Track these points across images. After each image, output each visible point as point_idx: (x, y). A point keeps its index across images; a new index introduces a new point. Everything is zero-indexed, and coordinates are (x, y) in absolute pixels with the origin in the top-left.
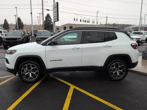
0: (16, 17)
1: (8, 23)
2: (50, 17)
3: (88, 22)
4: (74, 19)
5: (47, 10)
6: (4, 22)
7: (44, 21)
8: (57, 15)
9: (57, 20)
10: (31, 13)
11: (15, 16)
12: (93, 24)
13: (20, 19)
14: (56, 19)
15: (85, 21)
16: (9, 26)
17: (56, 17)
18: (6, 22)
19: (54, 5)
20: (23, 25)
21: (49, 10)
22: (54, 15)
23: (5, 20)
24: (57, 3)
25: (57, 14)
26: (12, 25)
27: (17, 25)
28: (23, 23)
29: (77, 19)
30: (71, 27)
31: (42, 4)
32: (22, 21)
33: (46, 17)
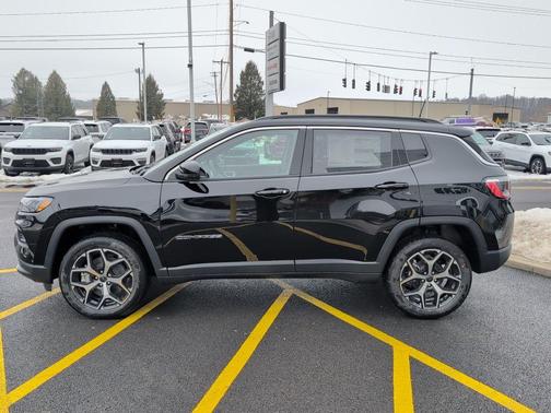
0: (142, 75)
1: (113, 98)
2: (256, 73)
3: (395, 92)
4: (345, 80)
5: (246, 50)
6: (102, 94)
7: (235, 88)
8: (277, 70)
9: (277, 86)
10: (190, 66)
11: (138, 71)
12: (417, 98)
13: (154, 83)
14: (276, 82)
15: (386, 89)
16: (117, 108)
17: (277, 77)
18: (106, 93)
19: (269, 34)
20: (164, 104)
21: (252, 51)
22: (268, 69)
23: (106, 87)
24: (282, 25)
25: (278, 66)
26: (126, 102)
27: (142, 103)
28: (162, 95)
29: (354, 81)
30: (333, 111)
32: (160, 88)
33: (243, 74)
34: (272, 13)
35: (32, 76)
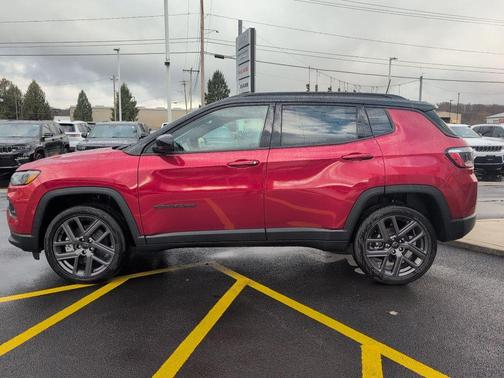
1: (89, 105)
2: (223, 82)
4: (308, 85)
5: (217, 56)
6: (79, 101)
8: (249, 73)
9: (249, 89)
10: (167, 64)
11: (112, 80)
13: (127, 92)
14: (247, 85)
16: (93, 114)
17: (249, 80)
18: (83, 101)
19: (240, 41)
20: (137, 111)
21: (222, 57)
22: (239, 72)
23: (82, 95)
24: (253, 31)
25: (249, 70)
26: (101, 110)
27: (117, 110)
28: (135, 103)
29: (317, 86)
31: (199, 36)
32: (133, 96)
33: (210, 83)
34: (240, 22)
35: (12, 86)
